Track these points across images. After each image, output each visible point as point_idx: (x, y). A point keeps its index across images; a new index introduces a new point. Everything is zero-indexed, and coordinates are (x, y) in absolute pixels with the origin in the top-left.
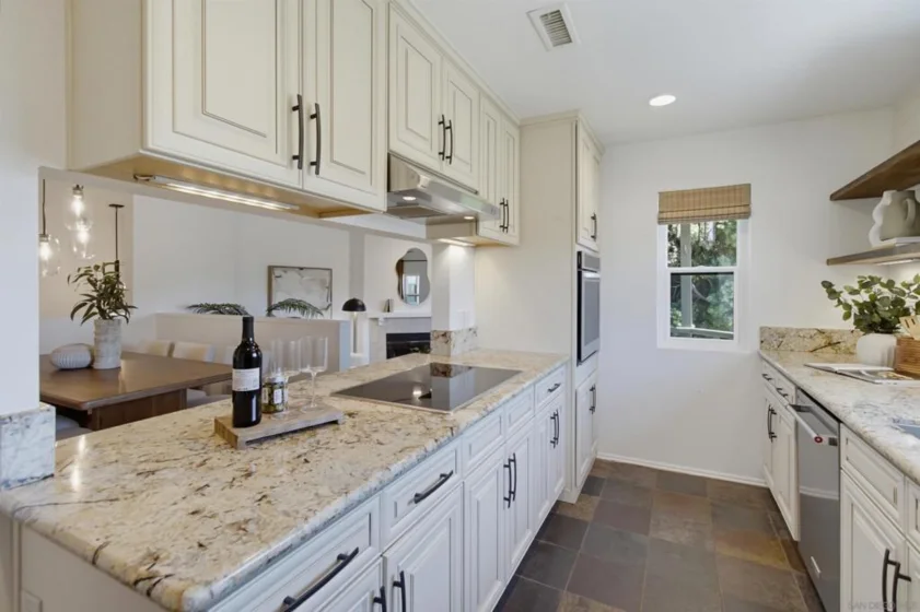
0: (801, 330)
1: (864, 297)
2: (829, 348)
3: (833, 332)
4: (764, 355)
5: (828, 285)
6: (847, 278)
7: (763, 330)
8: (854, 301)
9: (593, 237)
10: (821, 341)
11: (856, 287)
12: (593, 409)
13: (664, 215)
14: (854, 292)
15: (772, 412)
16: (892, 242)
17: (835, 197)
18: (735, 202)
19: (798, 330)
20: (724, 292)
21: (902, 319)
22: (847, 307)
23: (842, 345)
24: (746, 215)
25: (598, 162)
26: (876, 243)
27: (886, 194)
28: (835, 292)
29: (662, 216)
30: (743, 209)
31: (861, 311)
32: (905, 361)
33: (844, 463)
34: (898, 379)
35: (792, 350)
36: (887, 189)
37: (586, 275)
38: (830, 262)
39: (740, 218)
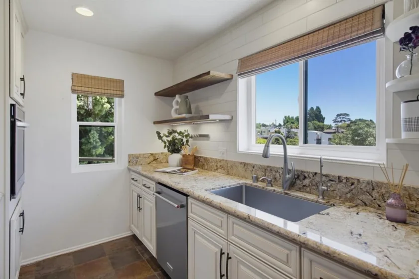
0: (145, 154)
1: (170, 139)
2: (154, 162)
3: (156, 154)
4: (132, 168)
5: (158, 133)
6: (164, 130)
7: (129, 156)
8: (167, 140)
9: (22, 94)
10: (152, 158)
11: (167, 134)
12: (22, 230)
13: (76, 88)
14: (167, 137)
15: (139, 197)
16: (184, 115)
17: (157, 94)
18: (116, 88)
19: (144, 154)
20: (91, 137)
21: (183, 147)
22: (165, 143)
23: (159, 160)
24: (122, 96)
25: (23, 37)
26: (175, 116)
27: (177, 96)
28: (160, 136)
29: (74, 88)
30: (121, 93)
31: (170, 144)
32: (186, 164)
33: (190, 214)
34: (187, 172)
35: (141, 164)
36: (178, 94)
37: (18, 124)
38: (155, 123)
39: (116, 97)
